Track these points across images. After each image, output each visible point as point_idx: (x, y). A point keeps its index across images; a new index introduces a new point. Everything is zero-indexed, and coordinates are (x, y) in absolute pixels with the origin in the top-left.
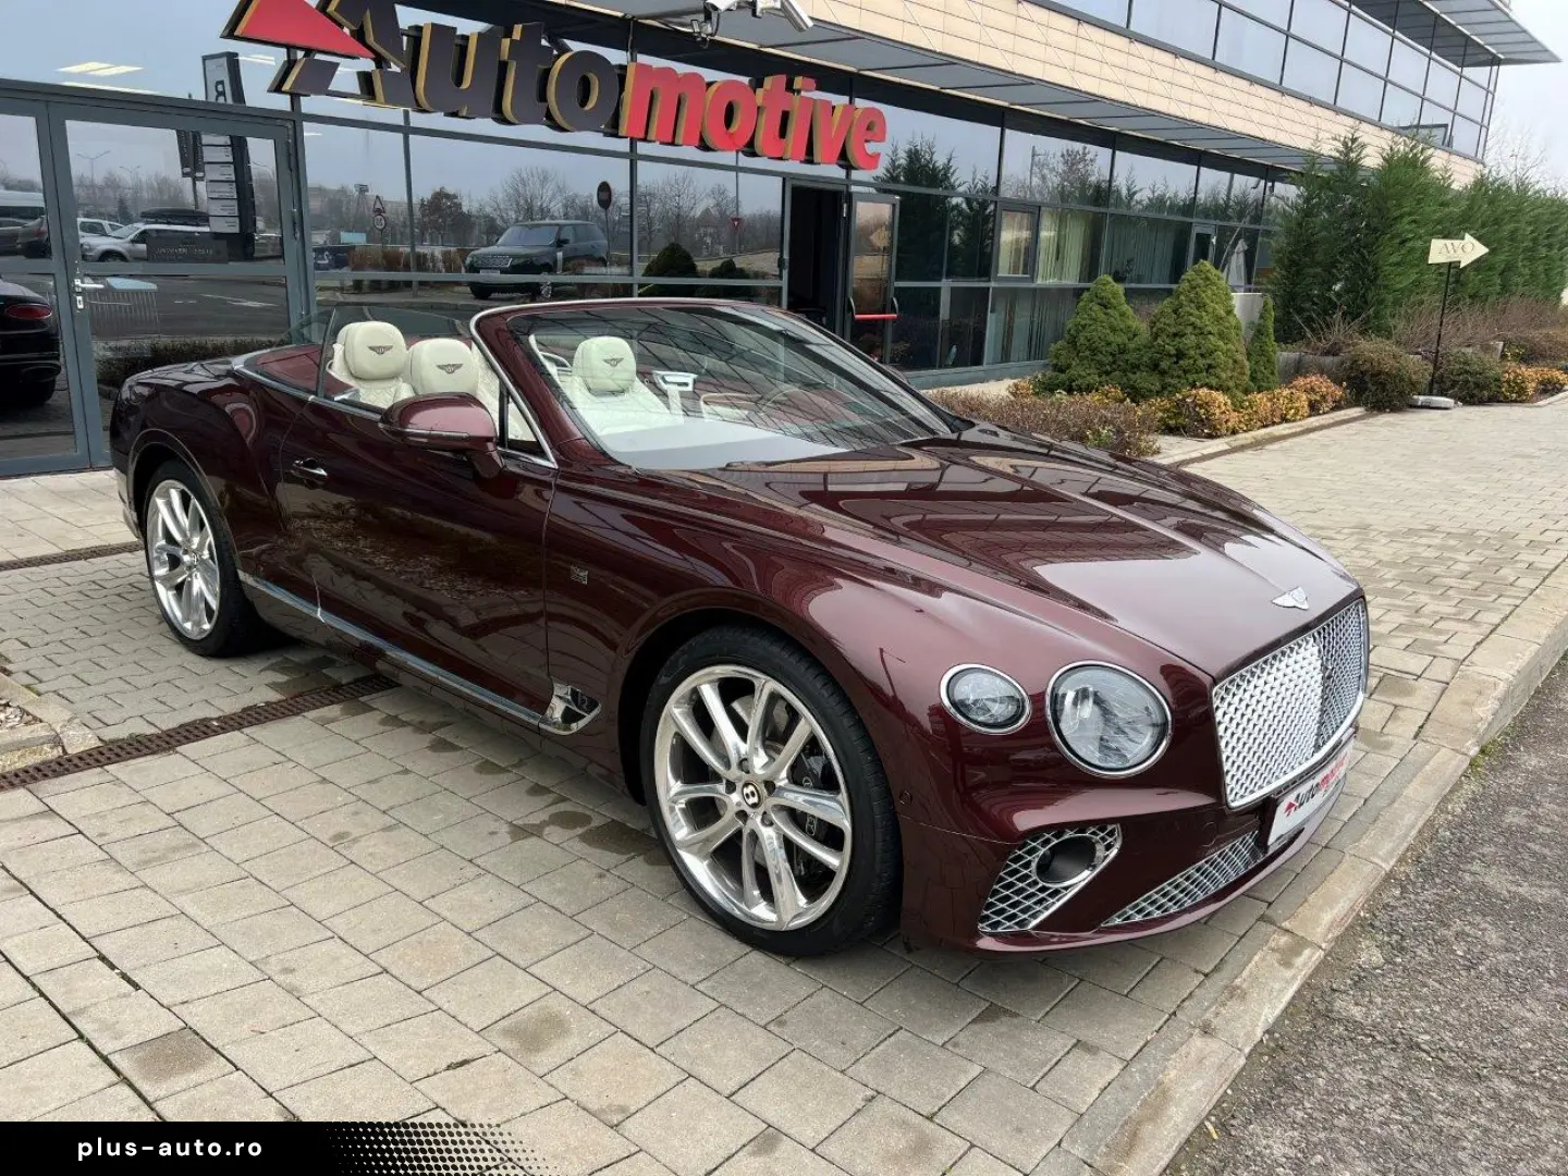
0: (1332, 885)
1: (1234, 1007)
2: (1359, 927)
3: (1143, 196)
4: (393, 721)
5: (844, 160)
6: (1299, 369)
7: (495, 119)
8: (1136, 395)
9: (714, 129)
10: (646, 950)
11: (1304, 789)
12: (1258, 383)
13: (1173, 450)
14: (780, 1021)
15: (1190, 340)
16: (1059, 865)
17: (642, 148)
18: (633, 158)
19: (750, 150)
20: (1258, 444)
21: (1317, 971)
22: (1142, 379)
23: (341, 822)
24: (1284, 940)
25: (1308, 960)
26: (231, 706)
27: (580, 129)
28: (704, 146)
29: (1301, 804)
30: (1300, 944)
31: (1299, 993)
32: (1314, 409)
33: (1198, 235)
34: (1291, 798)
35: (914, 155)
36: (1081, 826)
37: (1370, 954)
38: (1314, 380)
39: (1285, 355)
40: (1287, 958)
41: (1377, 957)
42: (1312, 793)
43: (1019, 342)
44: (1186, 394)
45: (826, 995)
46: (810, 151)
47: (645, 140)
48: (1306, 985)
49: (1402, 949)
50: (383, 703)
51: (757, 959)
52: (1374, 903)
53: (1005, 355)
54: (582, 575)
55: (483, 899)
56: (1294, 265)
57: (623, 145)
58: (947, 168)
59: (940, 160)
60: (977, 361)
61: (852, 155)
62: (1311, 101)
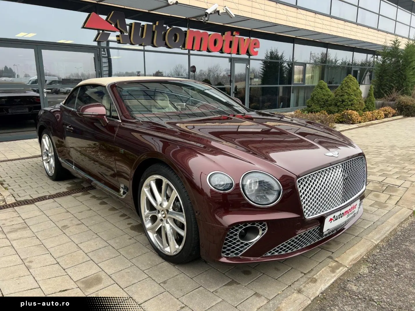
0: (356, 248)
1: (311, 284)
2: (363, 261)
3: (339, 62)
4: (94, 197)
5: (248, 53)
6: (383, 105)
7: (152, 46)
8: (330, 112)
9: (211, 46)
10: (134, 261)
11: (337, 214)
12: (368, 108)
13: (339, 127)
14: (165, 282)
15: (346, 97)
16: (249, 235)
17: (191, 52)
18: (189, 55)
19: (221, 51)
20: (367, 126)
21: (344, 275)
22: (332, 108)
23: (66, 223)
24: (334, 264)
25: (341, 271)
26: (53, 193)
27: (174, 48)
28: (208, 51)
29: (336, 219)
30: (339, 265)
31: (336, 281)
32: (386, 116)
33: (354, 70)
34: (331, 216)
35: (272, 53)
36: (253, 222)
37: (364, 270)
38: (386, 108)
39: (379, 102)
40: (333, 270)
41: (366, 271)
42: (341, 216)
43: (301, 101)
44: (345, 112)
45: (182, 275)
46: (238, 51)
47: (192, 50)
48: (339, 279)
49: (375, 269)
50: (93, 193)
51: (166, 263)
52: (369, 254)
53: (297, 104)
54: (122, 151)
55: (94, 244)
56: (381, 77)
57: (187, 52)
58: (282, 56)
59: (280, 54)
60: (289, 106)
61: (250, 51)
62: (387, 33)
